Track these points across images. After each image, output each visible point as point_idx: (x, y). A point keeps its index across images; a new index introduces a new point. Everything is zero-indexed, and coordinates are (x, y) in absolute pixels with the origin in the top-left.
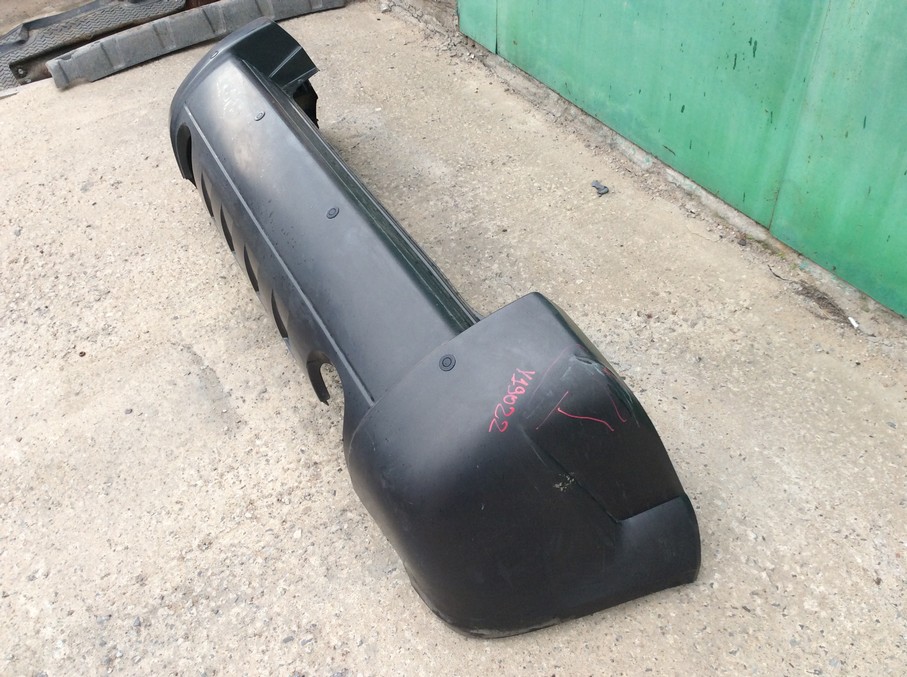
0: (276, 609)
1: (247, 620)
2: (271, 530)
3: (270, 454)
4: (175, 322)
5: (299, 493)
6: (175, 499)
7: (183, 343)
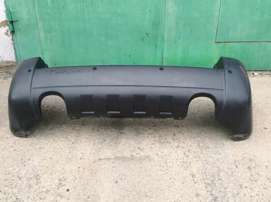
0: (226, 166)
1: (226, 173)
2: (197, 161)
3: (167, 153)
4: (82, 159)
5: (187, 152)
6: (169, 179)
7: (96, 160)
